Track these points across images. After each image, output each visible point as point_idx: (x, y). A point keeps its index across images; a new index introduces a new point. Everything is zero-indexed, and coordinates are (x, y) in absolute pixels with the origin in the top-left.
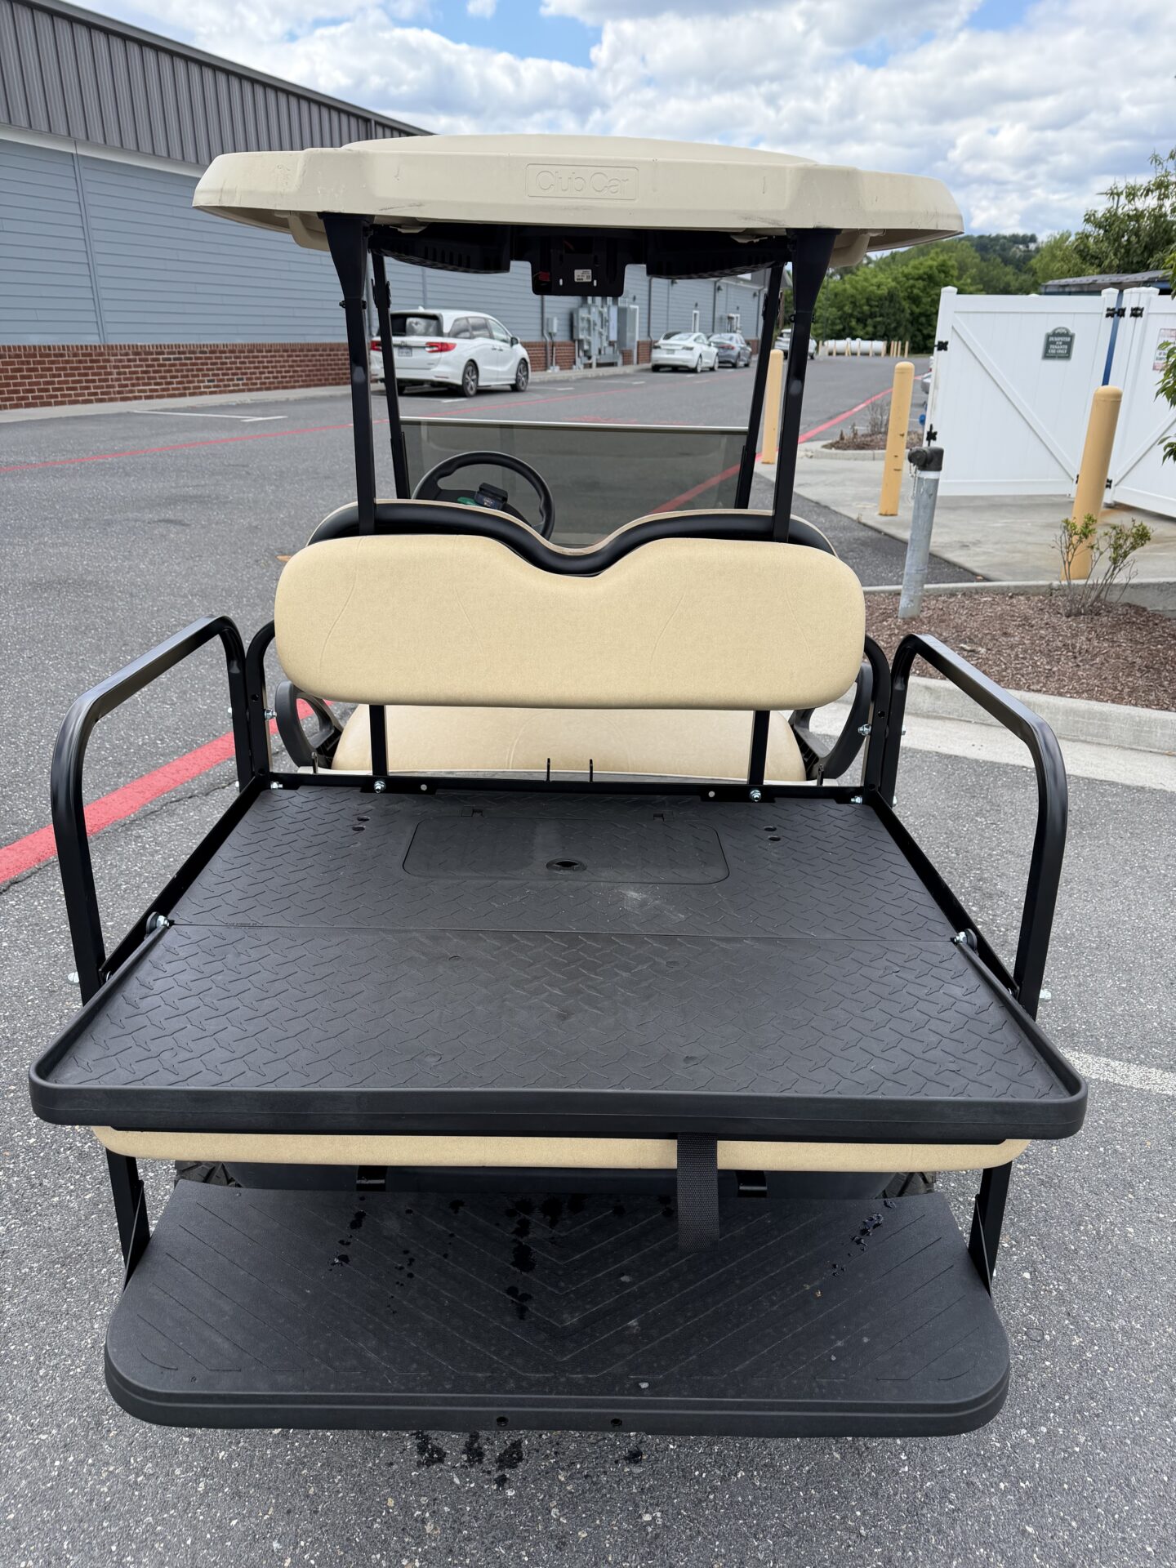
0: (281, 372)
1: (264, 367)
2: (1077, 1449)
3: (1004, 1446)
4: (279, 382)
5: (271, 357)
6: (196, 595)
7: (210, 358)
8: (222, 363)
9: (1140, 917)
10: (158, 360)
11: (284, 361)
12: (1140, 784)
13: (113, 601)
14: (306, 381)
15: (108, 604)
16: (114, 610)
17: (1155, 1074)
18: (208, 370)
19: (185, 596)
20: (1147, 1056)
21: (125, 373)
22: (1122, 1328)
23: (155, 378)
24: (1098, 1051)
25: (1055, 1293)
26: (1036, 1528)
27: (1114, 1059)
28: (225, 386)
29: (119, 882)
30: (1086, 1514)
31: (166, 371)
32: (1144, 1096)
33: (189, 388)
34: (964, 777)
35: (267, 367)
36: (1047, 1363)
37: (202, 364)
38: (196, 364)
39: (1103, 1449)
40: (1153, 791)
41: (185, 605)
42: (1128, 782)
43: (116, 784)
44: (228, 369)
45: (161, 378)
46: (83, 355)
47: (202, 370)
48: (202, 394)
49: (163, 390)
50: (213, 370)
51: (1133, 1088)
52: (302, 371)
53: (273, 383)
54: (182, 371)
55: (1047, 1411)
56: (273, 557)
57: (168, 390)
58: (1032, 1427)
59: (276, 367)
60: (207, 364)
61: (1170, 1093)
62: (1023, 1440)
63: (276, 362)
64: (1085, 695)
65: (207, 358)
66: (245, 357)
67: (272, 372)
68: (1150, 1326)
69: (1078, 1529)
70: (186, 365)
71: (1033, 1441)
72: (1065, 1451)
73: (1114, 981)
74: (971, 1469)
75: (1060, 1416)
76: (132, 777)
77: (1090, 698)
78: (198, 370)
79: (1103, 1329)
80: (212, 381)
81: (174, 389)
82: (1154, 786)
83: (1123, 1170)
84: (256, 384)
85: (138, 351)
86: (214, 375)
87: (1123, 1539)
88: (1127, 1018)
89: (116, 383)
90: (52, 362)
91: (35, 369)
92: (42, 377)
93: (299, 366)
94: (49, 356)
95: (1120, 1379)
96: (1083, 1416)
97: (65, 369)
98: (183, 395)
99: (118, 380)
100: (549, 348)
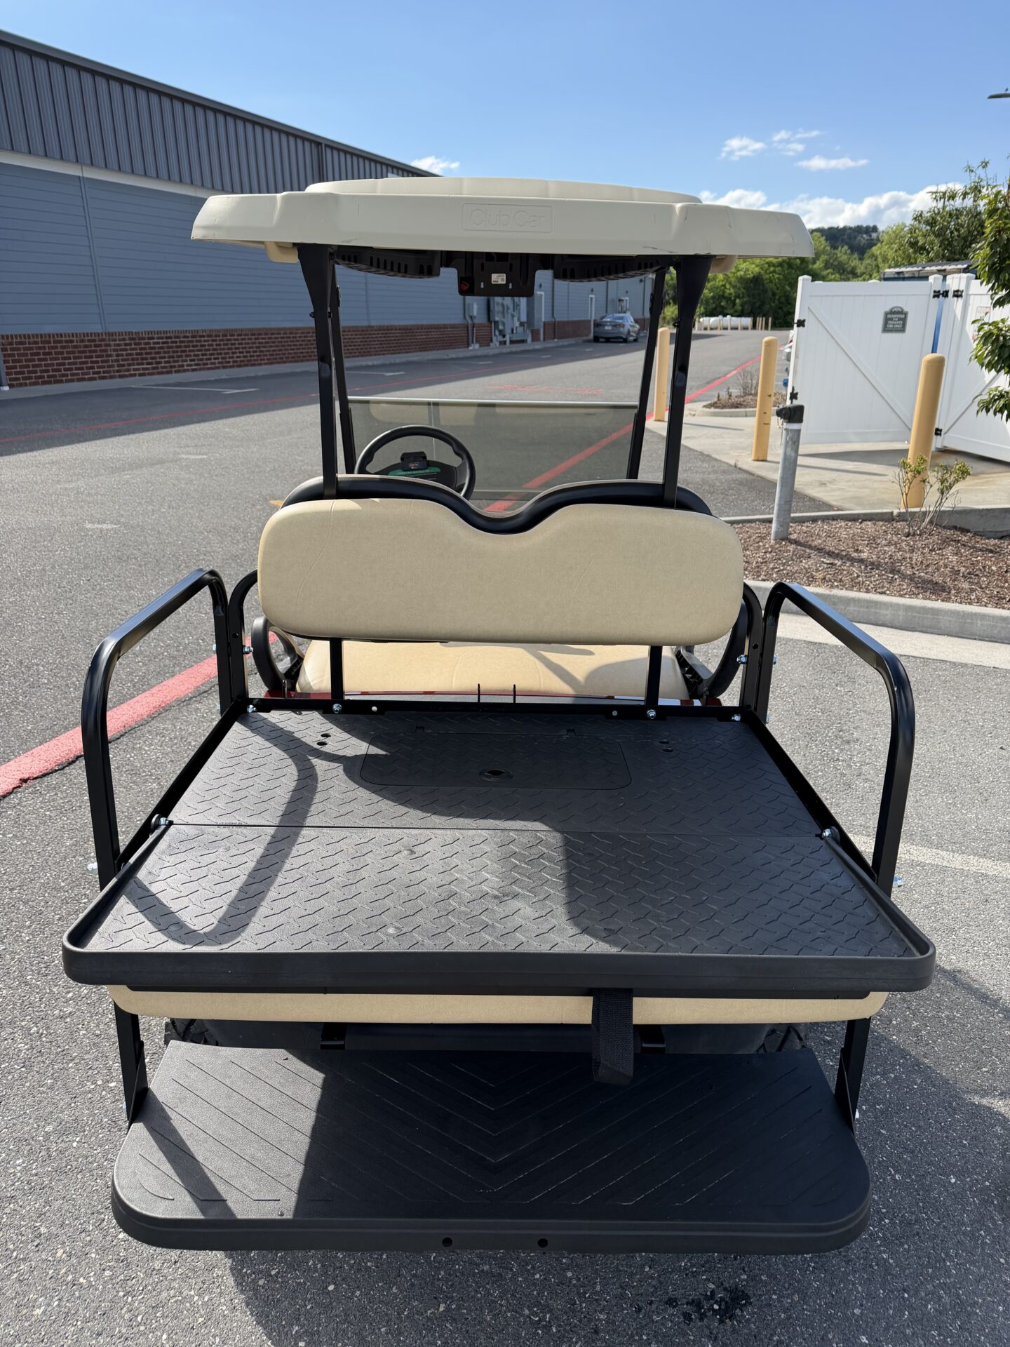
3: (865, 1085)
7: (192, 342)
8: (202, 346)
9: (962, 755)
11: (252, 343)
17: (973, 859)
20: (967, 848)
21: (122, 355)
22: (947, 1016)
23: (147, 359)
24: (930, 844)
26: (887, 1131)
27: (943, 850)
28: (204, 364)
30: (922, 1123)
31: (156, 353)
32: (965, 874)
33: (174, 367)
35: (238, 348)
36: (894, 1037)
37: (185, 347)
38: (180, 347)
39: (934, 1086)
40: (974, 667)
42: (954, 660)
45: (152, 358)
46: (88, 341)
47: (185, 351)
48: (185, 371)
49: (153, 368)
50: (193, 351)
51: (955, 869)
52: (267, 351)
53: (243, 361)
54: (169, 352)
55: (895, 1065)
57: (157, 368)
58: (884, 1075)
59: (245, 348)
60: (189, 346)
61: (984, 872)
62: (877, 1081)
63: (246, 344)
64: (921, 595)
65: (189, 342)
66: (220, 340)
68: (966, 1014)
69: (916, 1131)
70: (172, 347)
71: (885, 1082)
73: (942, 798)
75: (903, 1068)
77: (925, 598)
78: (182, 351)
80: (193, 360)
81: (162, 368)
82: (975, 663)
83: (949, 920)
84: (229, 362)
85: (133, 337)
87: (947, 1137)
88: (952, 823)
89: (116, 364)
90: (63, 347)
91: (50, 353)
92: (56, 359)
93: (264, 347)
94: (61, 342)
95: (945, 1046)
96: (920, 1068)
97: (74, 352)
98: (170, 372)
99: (118, 361)
100: (470, 329)
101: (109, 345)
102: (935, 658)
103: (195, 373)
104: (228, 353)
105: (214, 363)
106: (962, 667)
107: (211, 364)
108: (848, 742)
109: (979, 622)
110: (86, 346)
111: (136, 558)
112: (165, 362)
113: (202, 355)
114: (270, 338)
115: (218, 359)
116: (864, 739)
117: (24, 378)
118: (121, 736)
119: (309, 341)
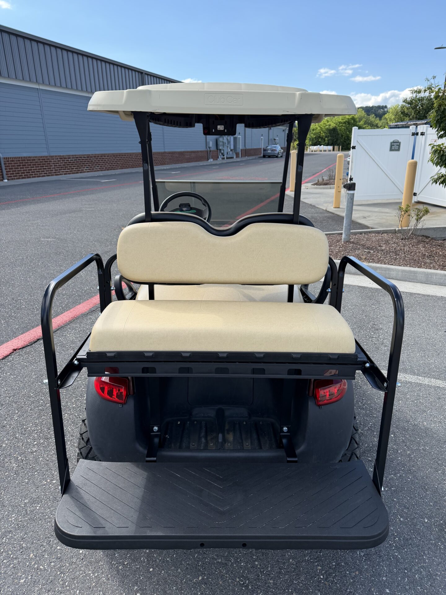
0: (112, 164)
2: (409, 480)
3: (387, 479)
4: (112, 167)
5: (109, 158)
7: (87, 159)
8: (91, 161)
9: (428, 335)
10: (68, 160)
11: (114, 160)
12: (428, 294)
13: (67, 244)
14: (121, 167)
16: (68, 247)
17: (433, 380)
18: (86, 163)
19: (92, 242)
20: (430, 375)
21: (57, 166)
22: (423, 449)
23: (67, 167)
24: (414, 374)
25: (401, 440)
26: (397, 499)
27: (420, 376)
28: (93, 169)
30: (412, 496)
31: (71, 165)
32: (430, 387)
33: (80, 170)
34: (368, 293)
36: (399, 458)
37: (84, 162)
38: (82, 162)
39: (417, 479)
40: (432, 296)
41: (93, 245)
42: (424, 294)
44: (93, 163)
45: (70, 167)
46: (42, 160)
47: (84, 164)
48: (84, 172)
49: (71, 171)
50: (88, 163)
51: (426, 384)
53: (110, 168)
54: (77, 164)
55: (400, 470)
58: (395, 474)
59: (110, 162)
60: (86, 162)
61: (438, 386)
62: (392, 478)
63: (111, 160)
64: (408, 266)
65: (86, 159)
66: (99, 159)
67: (109, 164)
68: (431, 448)
69: (410, 499)
70: (78, 162)
71: (395, 478)
72: (405, 480)
73: (419, 353)
75: (404, 472)
76: (85, 300)
77: (410, 266)
78: (83, 164)
79: (417, 449)
80: (88, 168)
81: (74, 171)
83: (423, 407)
84: (103, 168)
85: (61, 157)
86: (88, 165)
87: (423, 502)
88: (424, 364)
89: (54, 169)
90: (31, 162)
91: (25, 165)
92: (28, 168)
93: (119, 161)
94: (30, 160)
95: (422, 462)
96: (411, 472)
97: (35, 165)
98: (77, 173)
99: (54, 168)
100: (209, 153)
101: (51, 161)
102: (415, 292)
103: (89, 173)
104: (103, 164)
105: (97, 169)
106: (427, 296)
107: (96, 169)
108: (377, 330)
109: (434, 277)
110: (41, 162)
111: (63, 253)
112: (75, 169)
113: (92, 165)
114: (121, 158)
115: (98, 167)
116: (384, 328)
117: (14, 176)
118: (57, 330)
119: (138, 158)
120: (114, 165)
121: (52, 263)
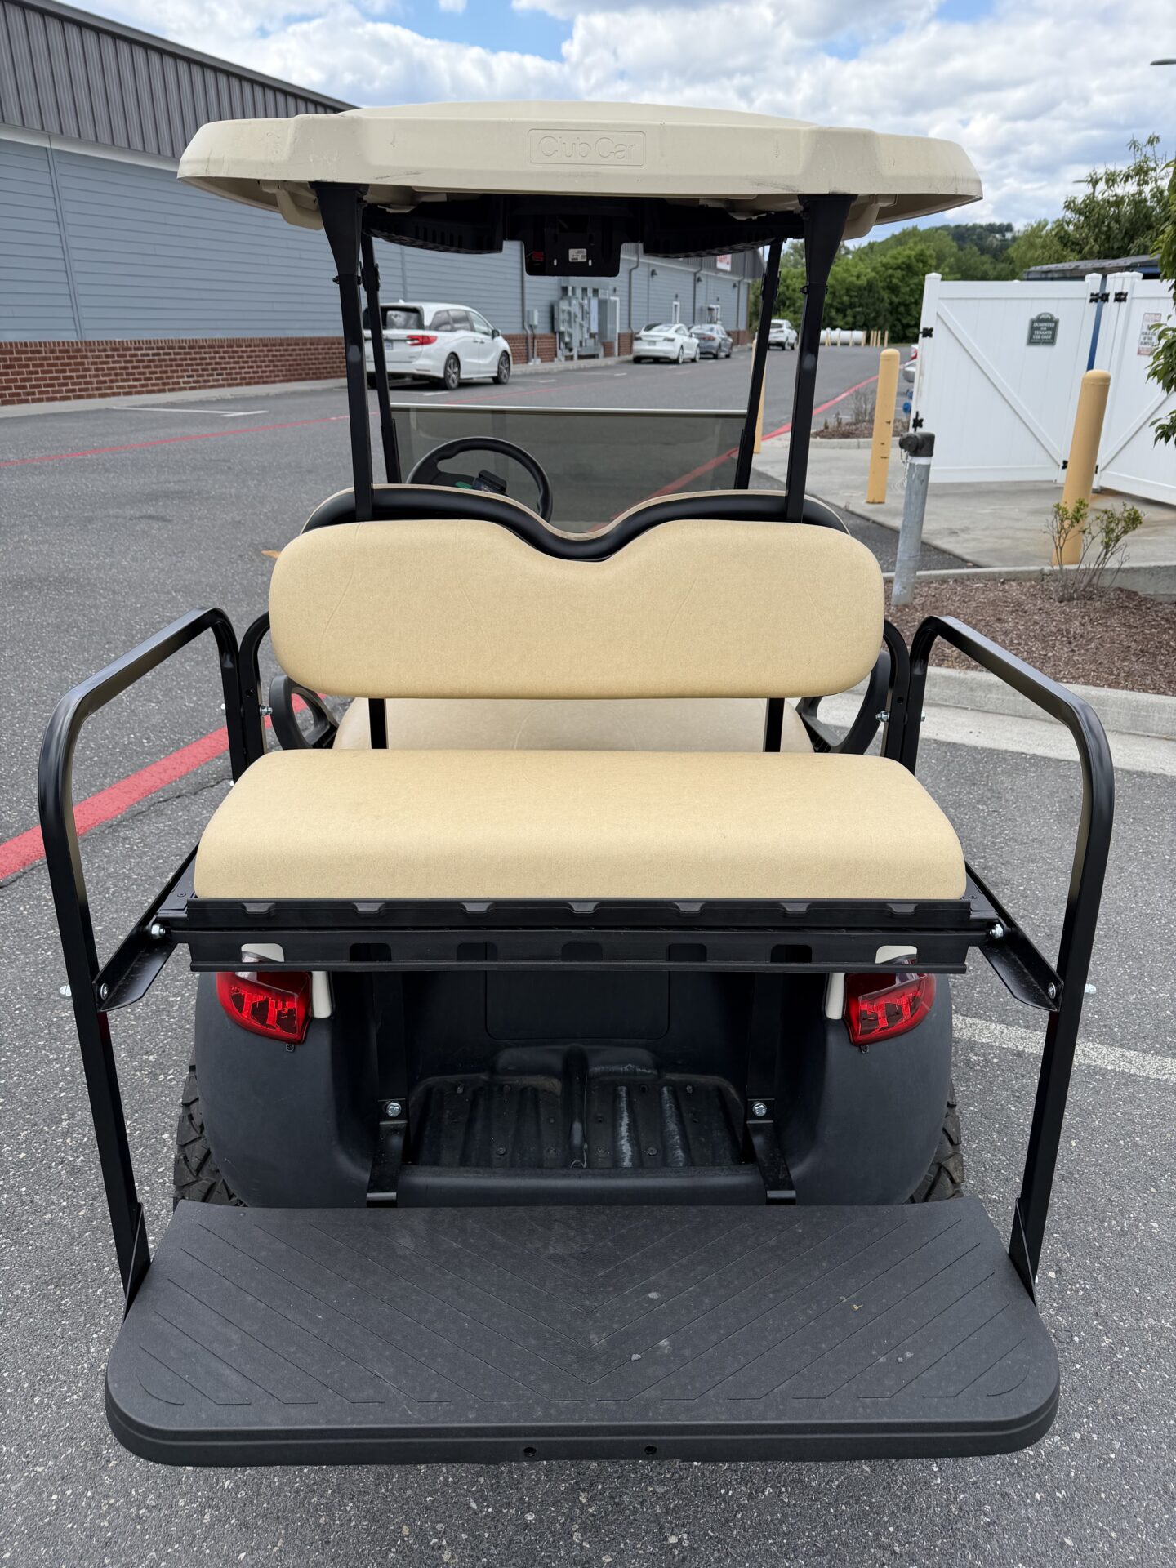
0: (261, 367)
1: (244, 362)
2: (1113, 1456)
3: (1038, 1455)
4: (259, 377)
5: (251, 351)
6: (179, 591)
7: (190, 354)
8: (201, 359)
10: (136, 355)
11: (264, 356)
12: (1140, 769)
13: (96, 599)
14: (286, 376)
15: (90, 602)
16: (96, 607)
18: (187, 365)
19: (169, 592)
21: (103, 369)
23: (133, 374)
25: (1081, 1292)
26: (1075, 1540)
28: (205, 381)
29: (107, 885)
33: (168, 384)
35: (247, 362)
37: (182, 359)
38: (175, 360)
40: (1153, 776)
41: (169, 602)
42: (1127, 767)
43: (102, 785)
45: (139, 373)
46: (61, 351)
47: (181, 365)
48: (181, 389)
49: (142, 386)
50: (192, 365)
52: (283, 366)
53: (254, 378)
54: (161, 366)
56: (258, 552)
57: (147, 385)
59: (255, 362)
60: (186, 359)
64: (1081, 680)
65: (185, 354)
66: (224, 352)
67: (252, 367)
69: (1118, 1540)
70: (165, 360)
72: (1100, 1458)
74: (1004, 1479)
75: (1094, 1421)
76: (119, 777)
77: (1086, 683)
78: (177, 366)
79: (1132, 1329)
80: (192, 376)
81: (153, 385)
82: (1154, 771)
84: (236, 379)
85: (116, 347)
86: (193, 370)
92: (19, 374)
93: (279, 361)
94: (26, 352)
97: (42, 365)
98: (163, 391)
99: (97, 376)
100: (530, 340)
101: (86, 357)
103: (193, 392)
104: (234, 368)
105: (218, 380)
106: (1138, 776)
107: (214, 381)
109: (1156, 715)
110: (57, 358)
112: (157, 379)
113: (203, 370)
115: (222, 374)
120: (266, 372)
121: (39, 657)
